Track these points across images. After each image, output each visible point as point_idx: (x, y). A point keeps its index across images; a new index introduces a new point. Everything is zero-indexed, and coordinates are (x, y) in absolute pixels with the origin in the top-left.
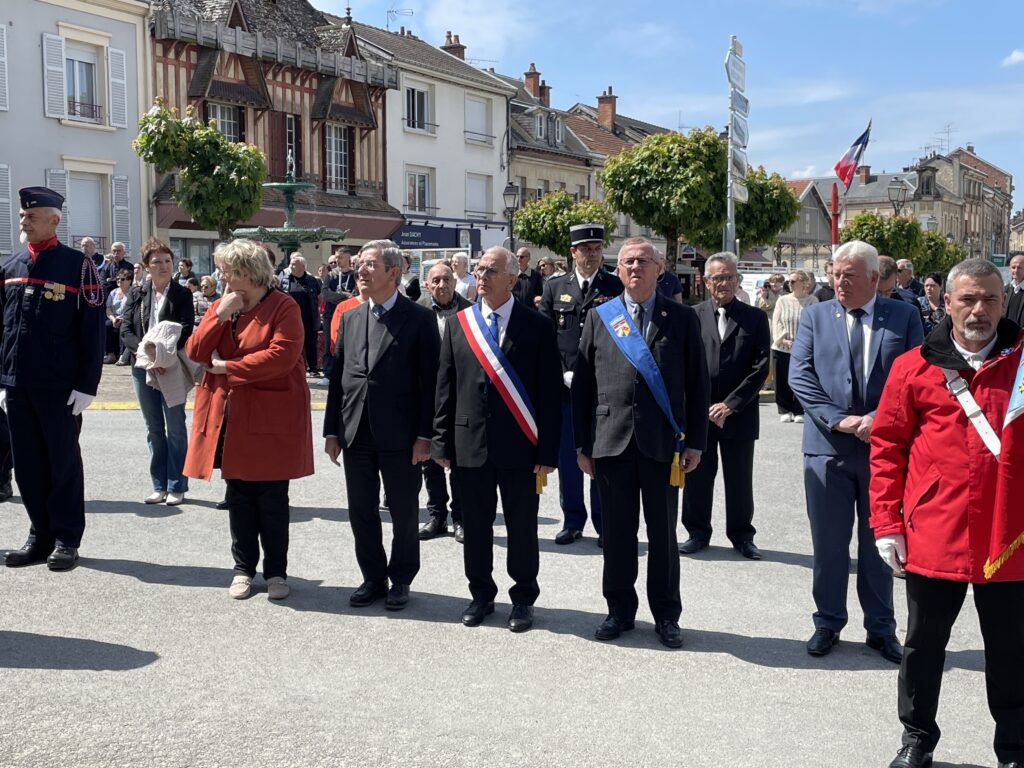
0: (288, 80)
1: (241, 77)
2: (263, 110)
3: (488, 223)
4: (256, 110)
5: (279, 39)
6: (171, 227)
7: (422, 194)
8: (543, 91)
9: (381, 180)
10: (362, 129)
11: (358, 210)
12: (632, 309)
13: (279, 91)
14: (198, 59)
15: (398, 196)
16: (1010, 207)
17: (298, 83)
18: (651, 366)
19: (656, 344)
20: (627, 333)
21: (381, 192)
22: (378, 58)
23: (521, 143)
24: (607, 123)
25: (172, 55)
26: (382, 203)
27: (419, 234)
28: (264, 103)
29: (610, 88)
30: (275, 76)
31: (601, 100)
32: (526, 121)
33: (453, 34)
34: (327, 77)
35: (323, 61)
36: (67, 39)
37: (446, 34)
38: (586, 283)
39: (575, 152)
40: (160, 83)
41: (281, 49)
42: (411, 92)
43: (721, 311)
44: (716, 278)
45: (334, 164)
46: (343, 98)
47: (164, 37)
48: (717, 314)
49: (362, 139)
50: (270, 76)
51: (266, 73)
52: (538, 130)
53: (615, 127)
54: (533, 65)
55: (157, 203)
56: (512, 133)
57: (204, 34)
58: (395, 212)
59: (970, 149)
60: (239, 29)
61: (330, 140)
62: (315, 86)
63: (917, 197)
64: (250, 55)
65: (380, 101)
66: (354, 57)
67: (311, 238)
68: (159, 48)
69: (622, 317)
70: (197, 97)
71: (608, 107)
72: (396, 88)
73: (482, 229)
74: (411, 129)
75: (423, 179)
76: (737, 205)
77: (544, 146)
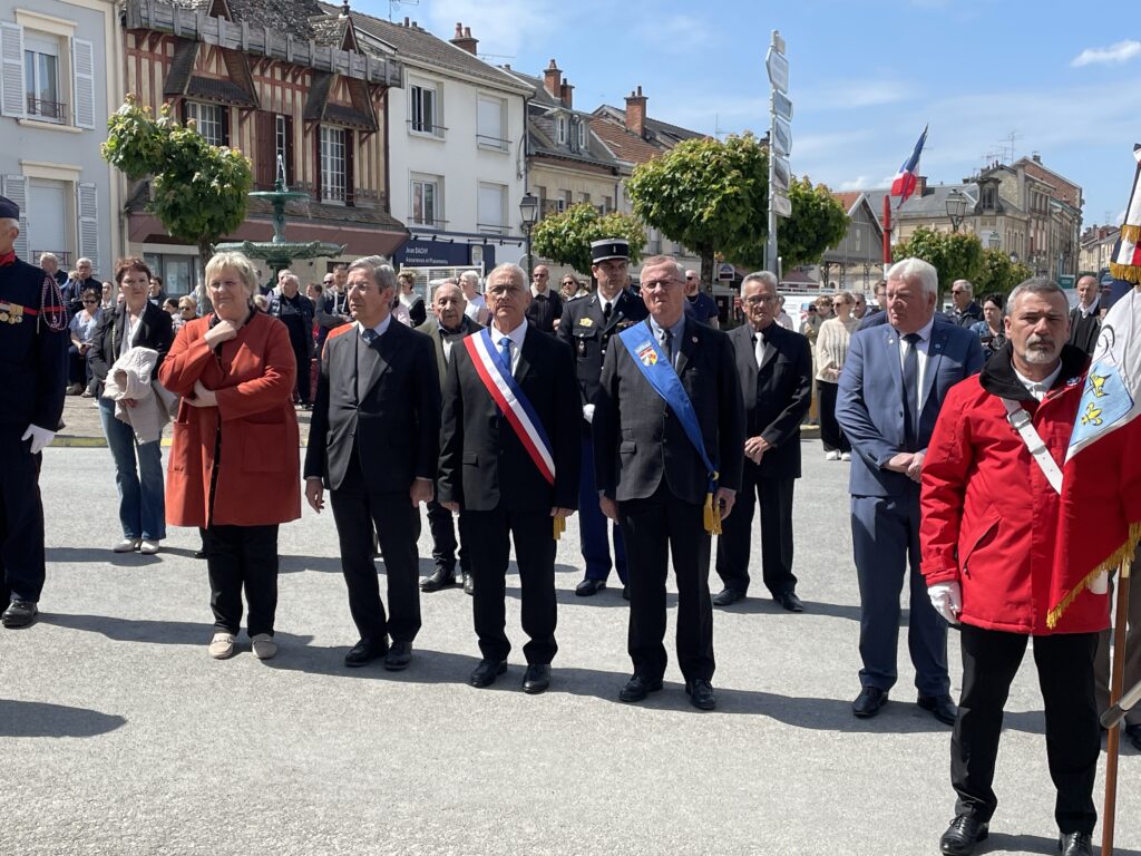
0: (278, 76)
1: (225, 72)
2: (250, 110)
3: (503, 238)
4: (241, 110)
5: (267, 29)
6: (145, 242)
7: (430, 206)
8: (564, 91)
9: (383, 189)
10: (361, 132)
11: (357, 223)
12: (659, 335)
13: (268, 88)
14: (176, 52)
15: (402, 208)
16: (1080, 223)
17: (289, 79)
18: (682, 398)
19: (688, 373)
20: (654, 361)
21: (383, 203)
22: (380, 53)
23: (540, 150)
24: (636, 127)
25: (145, 47)
26: (384, 215)
27: (426, 251)
28: (250, 102)
29: (640, 88)
30: (263, 71)
31: (629, 101)
32: (546, 124)
33: (463, 27)
34: (321, 73)
35: (315, 55)
36: (25, 28)
37: (456, 26)
38: (608, 305)
39: (601, 160)
40: (132, 79)
41: (270, 41)
42: (417, 91)
43: (759, 336)
44: (753, 299)
45: (329, 172)
46: (340, 96)
47: (136, 26)
48: (754, 339)
49: (361, 143)
50: (257, 72)
51: (253, 68)
52: (559, 135)
53: (645, 132)
54: (553, 61)
55: (129, 213)
56: (531, 138)
57: (182, 24)
58: (398, 226)
59: (1037, 158)
60: (221, 18)
61: (325, 144)
62: (308, 83)
63: (978, 211)
64: (234, 48)
65: (382, 100)
66: (352, 51)
67: (304, 254)
68: (131, 39)
69: (649, 344)
70: (174, 95)
71: (637, 109)
72: (399, 86)
73: (497, 245)
74: (417, 132)
75: (430, 188)
76: (779, 217)
77: (565, 152)
